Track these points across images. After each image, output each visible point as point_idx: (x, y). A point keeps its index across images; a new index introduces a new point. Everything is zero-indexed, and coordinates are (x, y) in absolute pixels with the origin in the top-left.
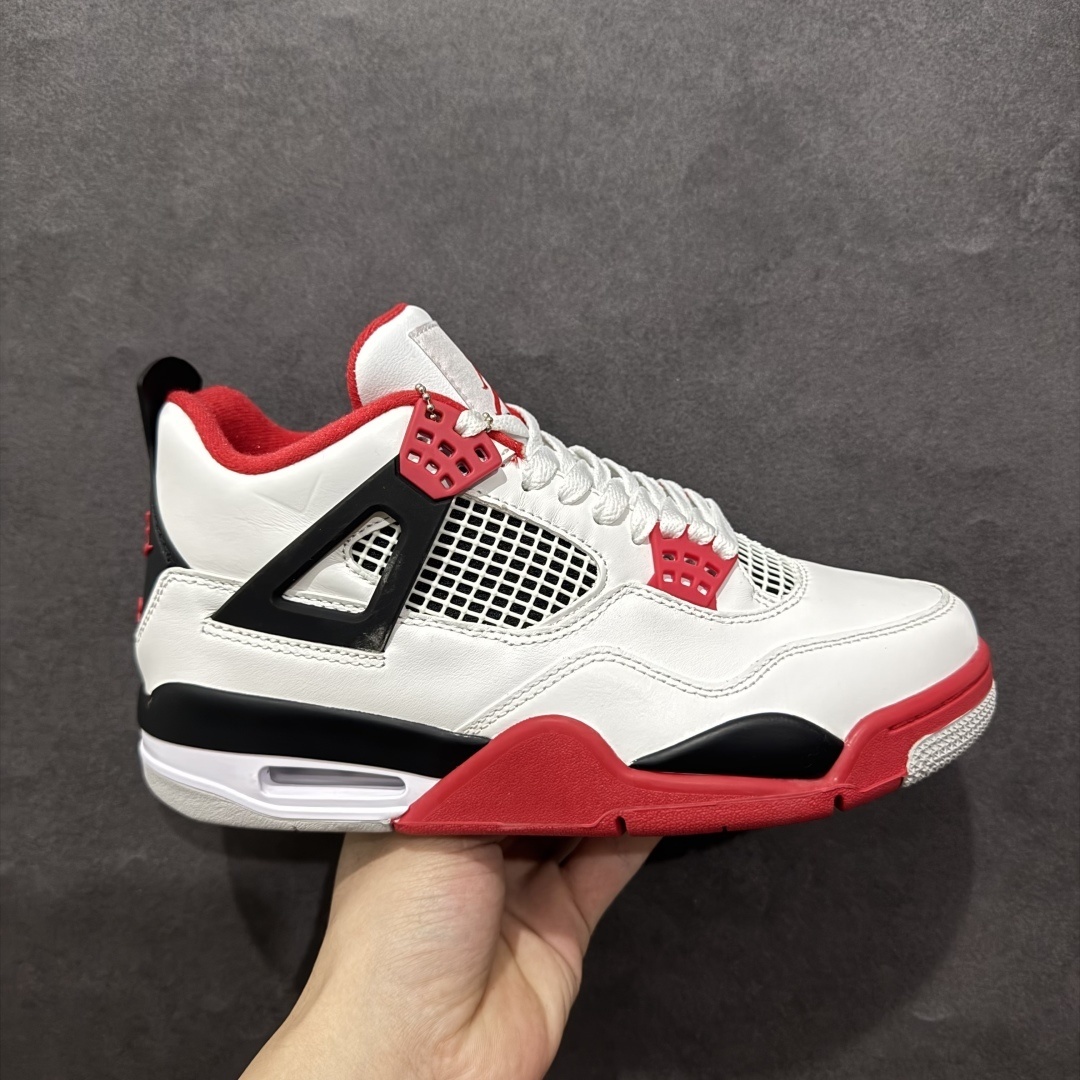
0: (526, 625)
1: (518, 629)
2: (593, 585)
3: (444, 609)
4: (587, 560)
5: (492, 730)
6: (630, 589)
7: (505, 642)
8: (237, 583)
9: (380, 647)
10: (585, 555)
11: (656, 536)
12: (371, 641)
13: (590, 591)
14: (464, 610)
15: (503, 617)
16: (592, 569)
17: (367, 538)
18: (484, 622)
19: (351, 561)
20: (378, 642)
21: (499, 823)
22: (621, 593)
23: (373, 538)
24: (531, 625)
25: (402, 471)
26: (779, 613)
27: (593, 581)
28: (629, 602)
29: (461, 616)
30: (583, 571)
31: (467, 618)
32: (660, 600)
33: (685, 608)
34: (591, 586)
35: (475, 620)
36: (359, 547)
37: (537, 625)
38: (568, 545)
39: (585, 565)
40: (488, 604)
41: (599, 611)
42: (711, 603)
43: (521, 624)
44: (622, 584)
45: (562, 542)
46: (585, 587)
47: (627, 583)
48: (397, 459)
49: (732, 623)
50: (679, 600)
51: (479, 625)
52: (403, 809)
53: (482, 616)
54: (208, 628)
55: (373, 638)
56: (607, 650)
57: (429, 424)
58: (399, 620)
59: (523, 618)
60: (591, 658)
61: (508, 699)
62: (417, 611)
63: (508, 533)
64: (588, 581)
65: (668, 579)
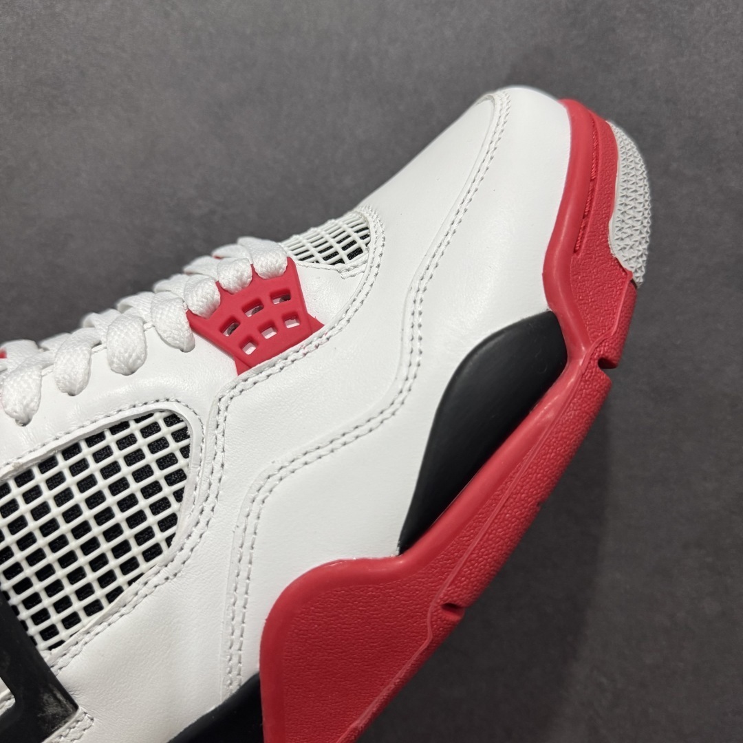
0: (169, 541)
1: (166, 553)
2: (189, 432)
3: (82, 614)
4: (158, 418)
6: (227, 397)
7: (167, 579)
9: (67, 711)
10: (151, 415)
11: (197, 323)
12: (54, 715)
13: (193, 441)
14: (99, 593)
15: (140, 559)
16: (172, 419)
18: (130, 583)
20: (59, 710)
22: (223, 409)
24: (173, 535)
26: (378, 266)
27: (185, 429)
28: (239, 409)
29: (104, 602)
30: (165, 432)
31: (111, 597)
32: (264, 374)
33: (295, 356)
34: (189, 437)
35: (119, 591)
37: (178, 530)
38: (124, 425)
39: (162, 424)
40: (113, 563)
42: (313, 325)
43: (164, 545)
45: (115, 429)
46: (184, 443)
49: (348, 321)
51: (128, 591)
53: (121, 580)
55: (52, 710)
56: (265, 476)
58: (54, 670)
59: (159, 537)
60: (259, 500)
62: (61, 642)
63: (53, 482)
64: (181, 435)
65: (250, 350)
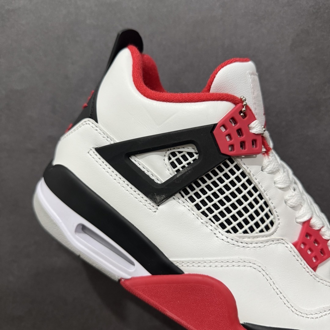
0: (228, 232)
1: (223, 231)
2: (269, 231)
3: (195, 203)
4: (271, 217)
5: (187, 269)
6: (284, 242)
7: (215, 234)
8: (114, 140)
9: (158, 203)
10: (272, 215)
11: (307, 224)
12: (156, 199)
13: (266, 233)
14: (204, 208)
15: (220, 222)
16: (272, 223)
17: (180, 152)
18: (210, 219)
19: (166, 158)
20: (159, 201)
21: (167, 310)
22: (279, 241)
23: (182, 154)
24: (231, 233)
25: (214, 132)
27: (269, 229)
28: (280, 248)
29: (201, 210)
30: (267, 222)
31: (203, 213)
32: (294, 254)
33: (303, 264)
34: (267, 231)
35: (207, 216)
36: (174, 154)
37: (233, 235)
38: (267, 206)
39: (270, 220)
40: (216, 212)
41: (265, 244)
42: (314, 268)
43: (226, 230)
44: (281, 238)
45: (265, 203)
46: (264, 230)
47: (283, 238)
48: (215, 125)
49: (319, 281)
50: (302, 259)
51: (207, 219)
52: (128, 277)
53: (211, 216)
54: (91, 152)
55: (158, 198)
56: (259, 265)
57: (238, 117)
58: (174, 197)
59: (229, 227)
60: (251, 264)
61: (202, 261)
62: (183, 197)
63: (244, 186)
64: (267, 228)
65: (302, 246)
